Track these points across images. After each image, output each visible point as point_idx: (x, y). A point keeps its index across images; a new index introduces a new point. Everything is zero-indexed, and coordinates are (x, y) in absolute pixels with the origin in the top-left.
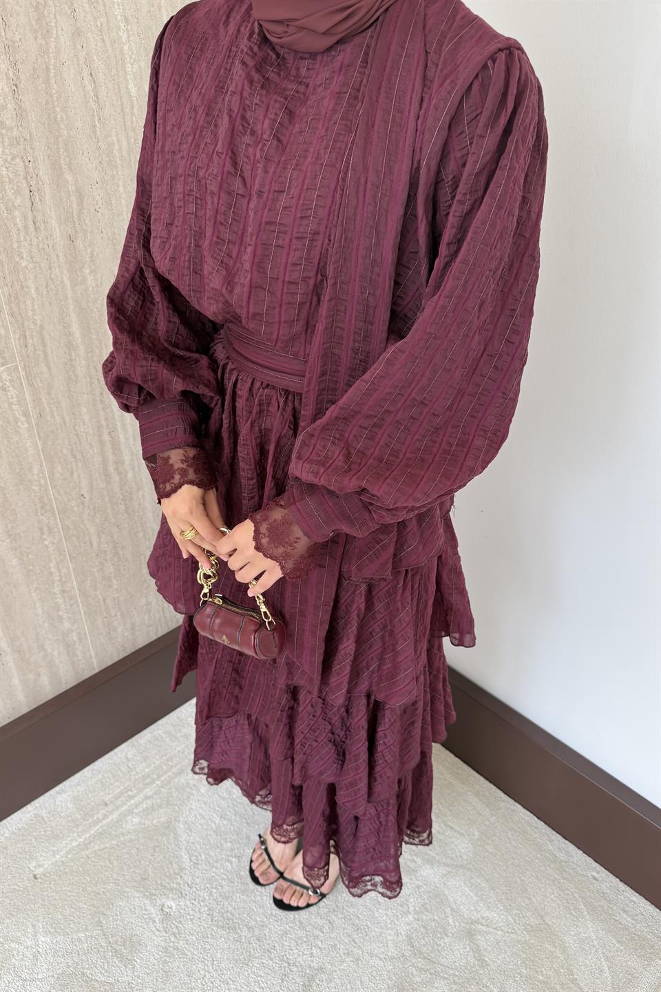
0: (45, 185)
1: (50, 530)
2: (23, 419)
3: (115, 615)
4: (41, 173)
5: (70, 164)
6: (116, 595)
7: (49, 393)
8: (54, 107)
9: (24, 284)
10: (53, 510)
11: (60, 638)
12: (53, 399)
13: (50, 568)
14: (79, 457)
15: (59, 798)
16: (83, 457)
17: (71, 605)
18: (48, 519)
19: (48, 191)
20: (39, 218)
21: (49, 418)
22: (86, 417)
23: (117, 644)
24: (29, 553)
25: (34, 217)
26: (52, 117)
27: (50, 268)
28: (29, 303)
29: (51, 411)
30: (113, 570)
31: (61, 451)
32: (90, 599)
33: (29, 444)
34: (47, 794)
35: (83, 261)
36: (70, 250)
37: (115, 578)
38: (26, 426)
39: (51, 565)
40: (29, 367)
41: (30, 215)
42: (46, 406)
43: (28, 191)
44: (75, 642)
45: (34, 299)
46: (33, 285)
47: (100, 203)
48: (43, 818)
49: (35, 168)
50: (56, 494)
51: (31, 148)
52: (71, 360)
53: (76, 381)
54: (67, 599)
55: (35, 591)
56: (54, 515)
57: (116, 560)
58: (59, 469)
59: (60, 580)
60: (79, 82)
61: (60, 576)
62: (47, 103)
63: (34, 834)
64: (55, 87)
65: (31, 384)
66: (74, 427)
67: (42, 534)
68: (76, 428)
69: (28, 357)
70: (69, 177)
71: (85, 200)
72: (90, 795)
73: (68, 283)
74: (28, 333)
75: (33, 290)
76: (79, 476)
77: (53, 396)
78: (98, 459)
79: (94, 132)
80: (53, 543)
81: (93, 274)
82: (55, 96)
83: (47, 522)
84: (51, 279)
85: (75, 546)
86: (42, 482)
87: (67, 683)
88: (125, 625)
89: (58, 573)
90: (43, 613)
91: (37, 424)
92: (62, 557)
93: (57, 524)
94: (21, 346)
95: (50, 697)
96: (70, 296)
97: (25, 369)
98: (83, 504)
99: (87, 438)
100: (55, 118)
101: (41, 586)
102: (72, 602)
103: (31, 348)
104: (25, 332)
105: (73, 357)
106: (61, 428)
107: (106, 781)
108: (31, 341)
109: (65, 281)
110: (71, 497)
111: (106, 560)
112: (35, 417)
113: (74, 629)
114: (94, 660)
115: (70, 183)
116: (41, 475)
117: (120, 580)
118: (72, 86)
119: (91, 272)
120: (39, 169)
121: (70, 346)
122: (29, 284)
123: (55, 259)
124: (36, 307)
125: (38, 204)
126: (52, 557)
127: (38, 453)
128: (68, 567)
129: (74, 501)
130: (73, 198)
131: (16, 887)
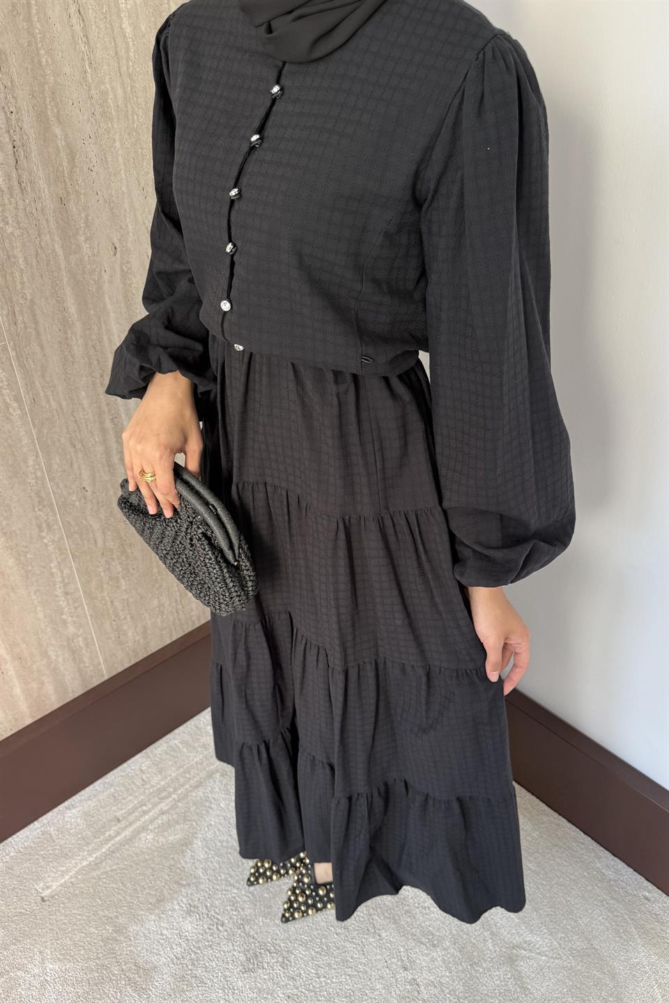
0: (31, 140)
1: (49, 526)
2: (15, 405)
3: (125, 618)
4: (25, 126)
5: (58, 117)
6: (125, 597)
7: (43, 376)
8: (38, 50)
9: (11, 253)
10: (52, 505)
11: (65, 643)
12: (48, 383)
13: (51, 568)
14: (79, 446)
15: (69, 814)
16: (83, 445)
17: (76, 608)
18: (47, 515)
19: (33, 146)
20: (25, 177)
21: (44, 403)
22: (86, 403)
23: (127, 649)
24: (27, 552)
25: (19, 176)
26: (36, 60)
27: (39, 236)
28: (17, 274)
29: (46, 396)
30: (121, 569)
31: (59, 441)
32: (96, 601)
33: (22, 433)
34: (56, 810)
35: (77, 227)
36: (62, 215)
37: (124, 578)
38: (19, 412)
39: (52, 565)
40: (19, 347)
41: (14, 174)
42: (40, 390)
43: (11, 147)
44: (81, 648)
45: (23, 270)
46: (20, 255)
47: (94, 160)
48: (51, 835)
49: (18, 120)
50: (54, 488)
51: (14, 97)
52: (67, 339)
53: (73, 363)
54: (71, 601)
55: (35, 593)
56: (53, 511)
57: (123, 558)
58: (56, 460)
59: (63, 581)
60: (66, 20)
61: (62, 577)
62: (30, 44)
63: (42, 853)
64: (38, 25)
65: (22, 366)
66: (72, 412)
67: (41, 531)
68: (75, 414)
69: (18, 336)
70: (58, 131)
71: (77, 157)
72: (102, 810)
73: (60, 251)
74: (17, 309)
75: (21, 260)
76: (79, 468)
77: (48, 379)
78: (100, 449)
79: (85, 78)
80: (53, 541)
81: (88, 242)
82: (38, 36)
83: (45, 518)
84: (42, 248)
85: (78, 544)
86: (39, 474)
87: (73, 691)
88: (135, 629)
89: (59, 574)
90: (45, 616)
91: (31, 411)
92: (63, 556)
93: (57, 521)
94: (9, 324)
95: (56, 706)
96: (63, 266)
97: (14, 349)
98: (85, 499)
99: (87, 426)
100: (40, 62)
101: (41, 588)
102: (76, 605)
103: (21, 325)
104: (13, 307)
105: (69, 336)
106: (58, 415)
107: (119, 795)
108: (21, 318)
109: (57, 251)
110: (71, 491)
111: (113, 559)
112: (29, 402)
113: (79, 634)
114: (103, 666)
115: (59, 137)
116: (37, 467)
117: (129, 580)
118: (58, 25)
119: (86, 240)
120: (22, 121)
121: (66, 324)
122: (16, 253)
123: (45, 224)
124: (25, 280)
125: (23, 162)
126: (53, 556)
127: (33, 442)
128: (71, 567)
129: (75, 495)
130: (63, 155)
131: (23, 911)
